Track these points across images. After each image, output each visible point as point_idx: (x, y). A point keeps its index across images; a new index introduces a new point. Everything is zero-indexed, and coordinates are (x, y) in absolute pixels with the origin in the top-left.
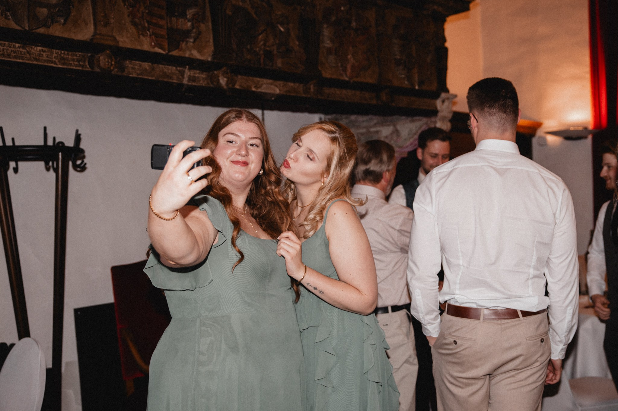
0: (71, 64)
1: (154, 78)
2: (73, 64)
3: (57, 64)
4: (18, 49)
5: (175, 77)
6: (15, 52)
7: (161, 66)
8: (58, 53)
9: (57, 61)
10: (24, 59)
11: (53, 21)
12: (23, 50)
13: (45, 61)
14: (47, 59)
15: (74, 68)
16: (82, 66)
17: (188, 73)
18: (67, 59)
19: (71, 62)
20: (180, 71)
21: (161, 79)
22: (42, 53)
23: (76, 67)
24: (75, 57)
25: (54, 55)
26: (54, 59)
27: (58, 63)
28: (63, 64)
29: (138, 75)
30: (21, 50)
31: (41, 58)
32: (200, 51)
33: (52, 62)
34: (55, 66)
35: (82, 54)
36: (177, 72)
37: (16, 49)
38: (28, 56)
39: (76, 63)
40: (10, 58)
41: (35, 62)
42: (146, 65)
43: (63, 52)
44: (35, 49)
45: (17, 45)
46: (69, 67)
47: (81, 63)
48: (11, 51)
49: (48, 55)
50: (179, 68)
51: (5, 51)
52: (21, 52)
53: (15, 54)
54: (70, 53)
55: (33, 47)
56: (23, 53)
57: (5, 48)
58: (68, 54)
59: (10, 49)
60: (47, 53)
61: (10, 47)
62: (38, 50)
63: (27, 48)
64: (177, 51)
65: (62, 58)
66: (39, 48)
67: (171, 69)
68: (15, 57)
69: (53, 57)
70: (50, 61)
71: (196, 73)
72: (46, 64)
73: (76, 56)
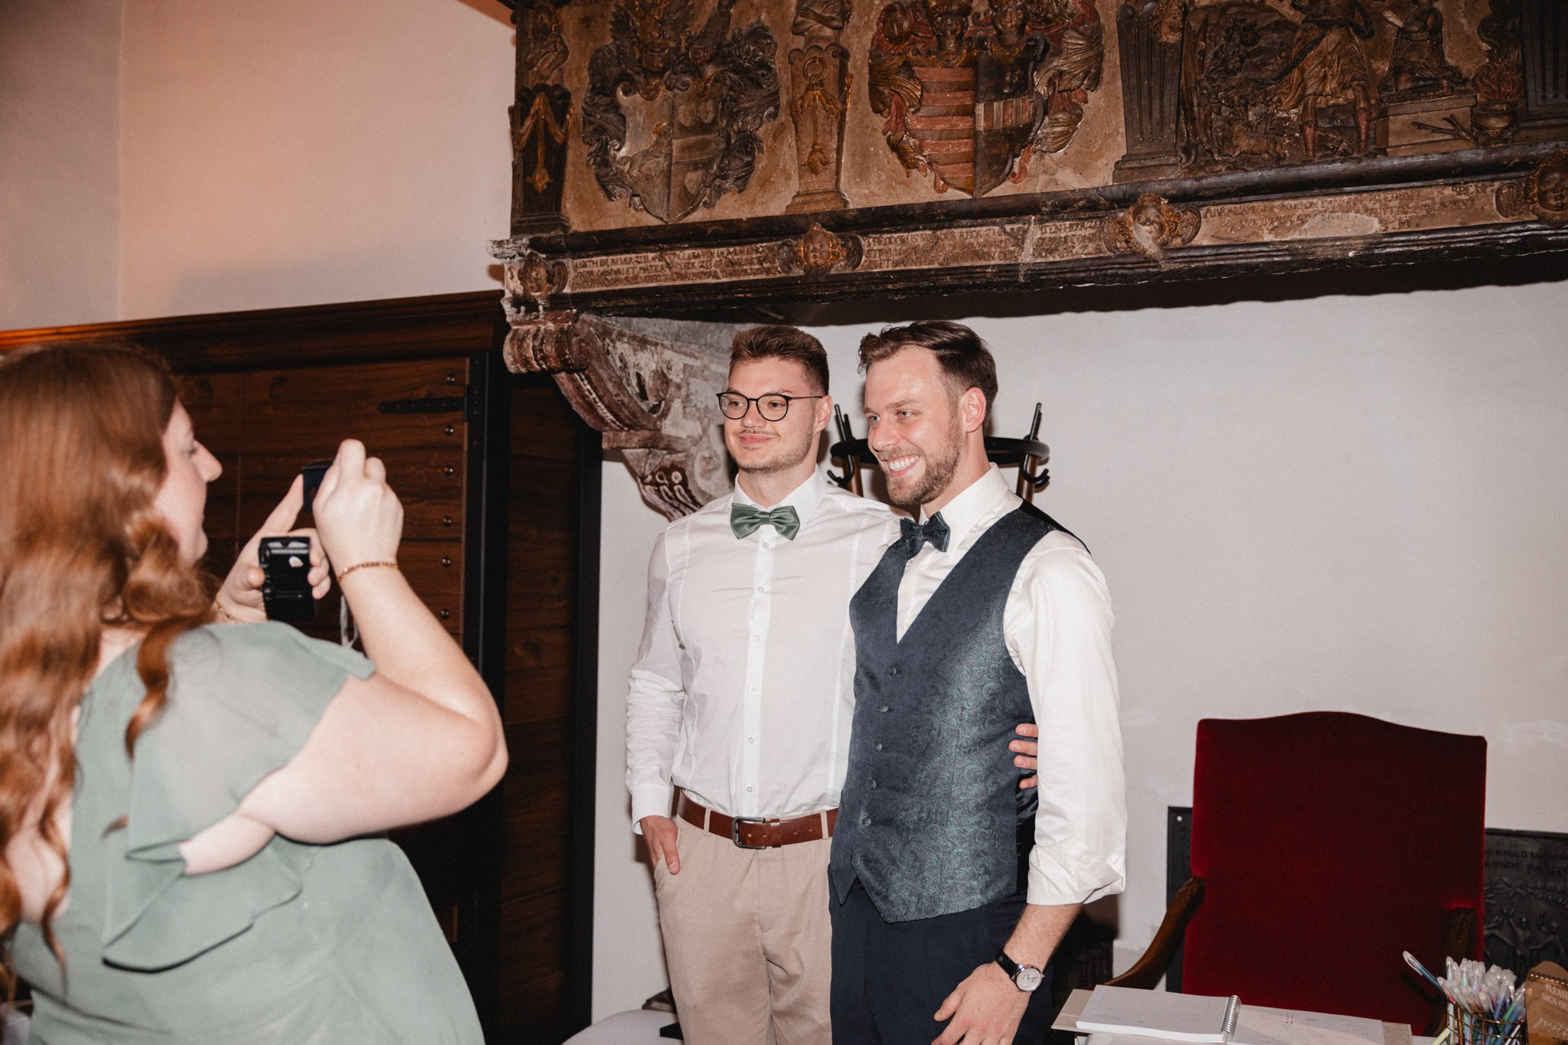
0: (746, 270)
1: (936, 266)
2: (749, 271)
3: (718, 278)
4: (653, 263)
5: (995, 252)
6: (645, 270)
7: (957, 231)
8: (722, 253)
9: (718, 271)
10: (660, 281)
11: (720, 191)
12: (660, 263)
13: (696, 275)
14: (702, 270)
15: (752, 277)
16: (768, 271)
17: (1035, 232)
18: (739, 264)
19: (745, 267)
20: (1011, 234)
21: (953, 265)
22: (692, 261)
23: (755, 274)
24: (754, 256)
25: (716, 259)
26: (714, 269)
27: (720, 275)
28: (731, 275)
29: (896, 264)
30: (657, 263)
31: (689, 271)
32: (1081, 169)
33: (708, 275)
34: (714, 281)
35: (768, 244)
36: (1003, 237)
37: (648, 264)
38: (667, 271)
39: (757, 267)
40: (637, 283)
41: (679, 282)
42: (919, 238)
43: (731, 249)
44: (682, 254)
45: (651, 255)
46: (742, 278)
47: (765, 265)
48: (641, 269)
49: (703, 262)
50: (1008, 228)
51: (631, 271)
52: (656, 266)
53: (646, 274)
54: (745, 248)
55: (678, 252)
56: (659, 268)
57: (631, 265)
58: (741, 252)
59: (638, 266)
60: (702, 260)
61: (639, 263)
62: (686, 257)
63: (667, 258)
64: (1008, 183)
65: (732, 263)
66: (688, 252)
67: (988, 233)
68: (646, 280)
69: (713, 263)
70: (706, 273)
71: (1062, 229)
72: (698, 281)
73: (757, 251)
